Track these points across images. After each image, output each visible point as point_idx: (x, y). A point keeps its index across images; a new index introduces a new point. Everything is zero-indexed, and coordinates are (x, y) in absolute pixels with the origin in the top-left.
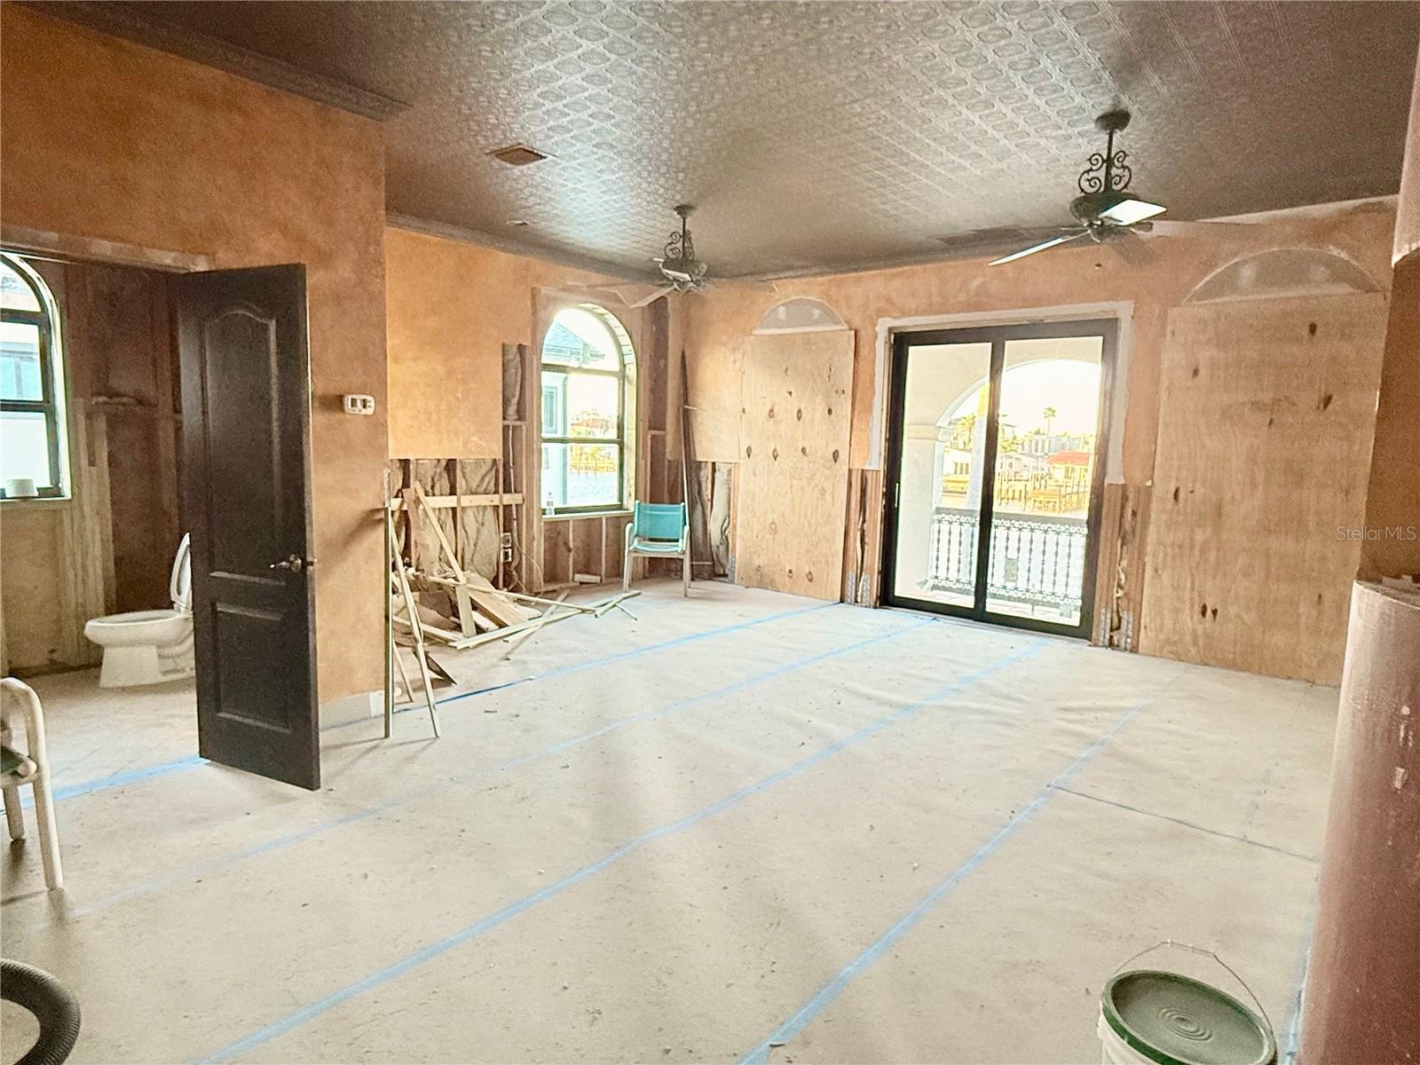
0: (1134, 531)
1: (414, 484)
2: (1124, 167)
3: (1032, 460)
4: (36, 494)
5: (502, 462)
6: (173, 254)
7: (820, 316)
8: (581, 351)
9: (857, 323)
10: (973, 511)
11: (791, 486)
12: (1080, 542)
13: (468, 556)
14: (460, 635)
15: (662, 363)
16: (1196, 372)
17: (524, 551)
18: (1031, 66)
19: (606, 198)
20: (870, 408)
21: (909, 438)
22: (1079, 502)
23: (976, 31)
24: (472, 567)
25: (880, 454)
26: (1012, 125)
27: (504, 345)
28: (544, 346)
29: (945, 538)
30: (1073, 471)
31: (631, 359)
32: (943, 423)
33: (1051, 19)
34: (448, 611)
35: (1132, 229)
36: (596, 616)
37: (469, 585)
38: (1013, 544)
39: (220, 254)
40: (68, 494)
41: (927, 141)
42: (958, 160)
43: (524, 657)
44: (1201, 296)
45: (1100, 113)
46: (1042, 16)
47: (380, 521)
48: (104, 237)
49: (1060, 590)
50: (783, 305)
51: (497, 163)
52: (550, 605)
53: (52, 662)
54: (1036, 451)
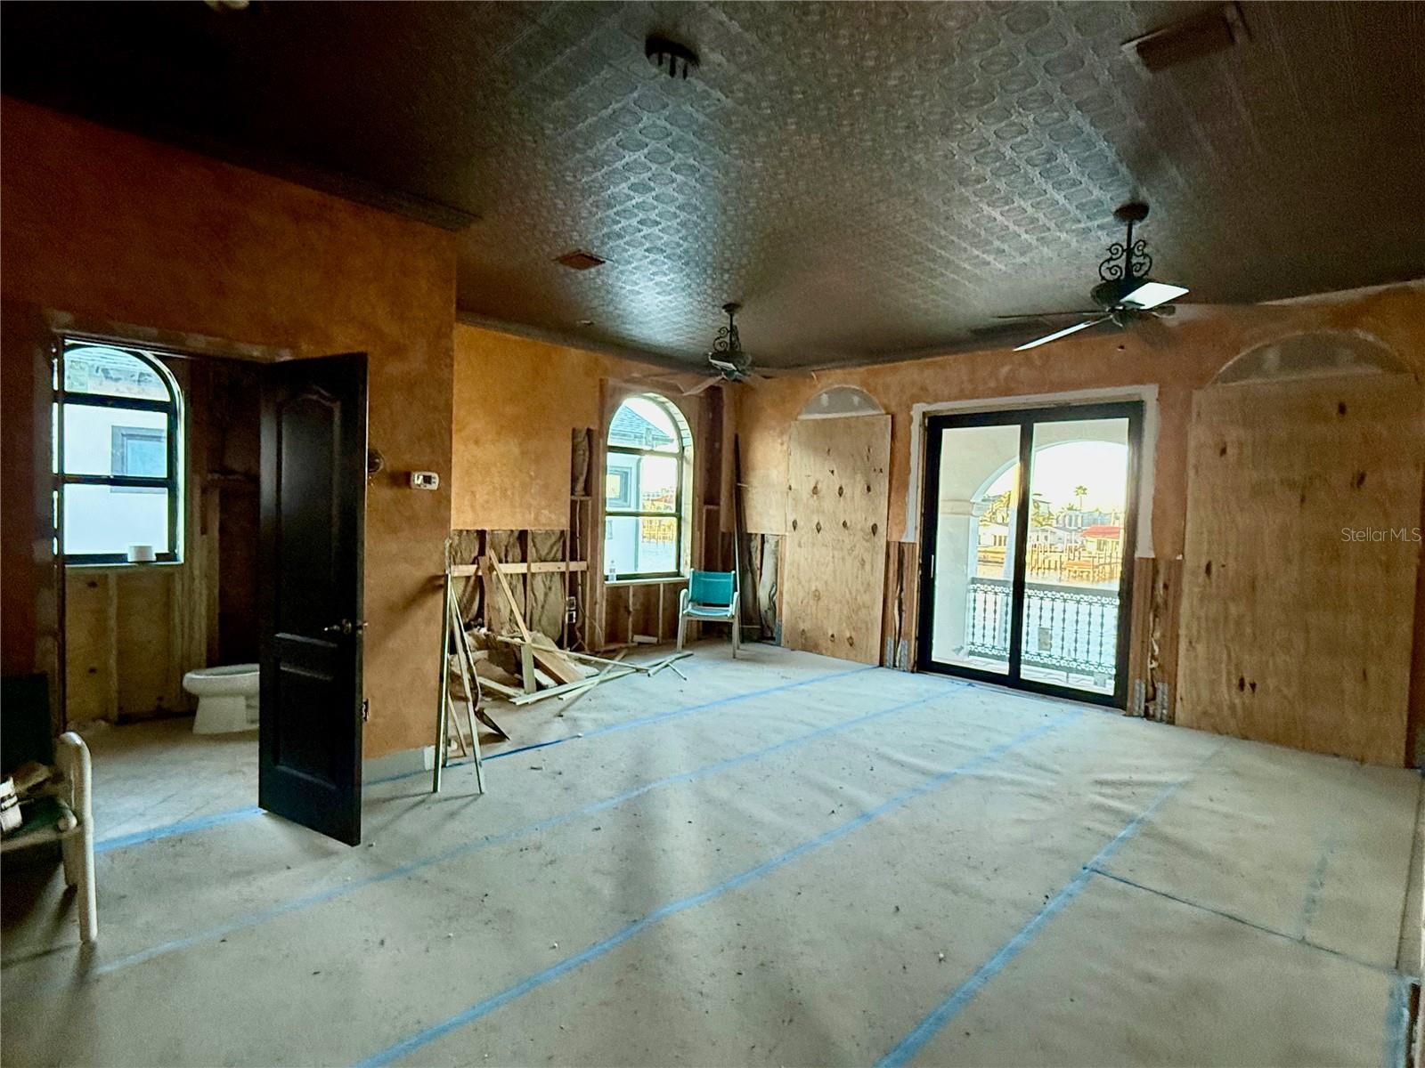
0: (1166, 603)
1: (490, 552)
2: (1145, 255)
3: (1066, 533)
4: (154, 558)
5: (569, 533)
6: (261, 348)
7: (859, 403)
8: (644, 436)
9: (893, 409)
10: (1007, 582)
11: (833, 557)
12: (1112, 613)
13: (536, 618)
14: (521, 692)
15: (717, 445)
16: (1223, 451)
17: (587, 613)
18: (1048, 161)
19: (661, 298)
20: (905, 485)
21: (944, 513)
22: (1112, 571)
23: (994, 128)
24: (539, 628)
25: (916, 528)
26: (1033, 220)
27: (574, 430)
28: (610, 431)
29: (980, 606)
30: (1105, 543)
31: (689, 442)
32: (977, 499)
33: (1067, 113)
34: (513, 668)
35: (1154, 313)
36: (649, 675)
37: (534, 645)
38: (1047, 614)
39: (304, 347)
40: (181, 559)
41: (952, 238)
42: (982, 255)
43: (576, 714)
44: (1225, 379)
45: (1119, 206)
46: (1057, 111)
47: (441, 586)
48: (200, 332)
49: (1094, 659)
50: (826, 393)
51: (561, 268)
52: (607, 664)
53: (159, 708)
54: (1070, 525)
